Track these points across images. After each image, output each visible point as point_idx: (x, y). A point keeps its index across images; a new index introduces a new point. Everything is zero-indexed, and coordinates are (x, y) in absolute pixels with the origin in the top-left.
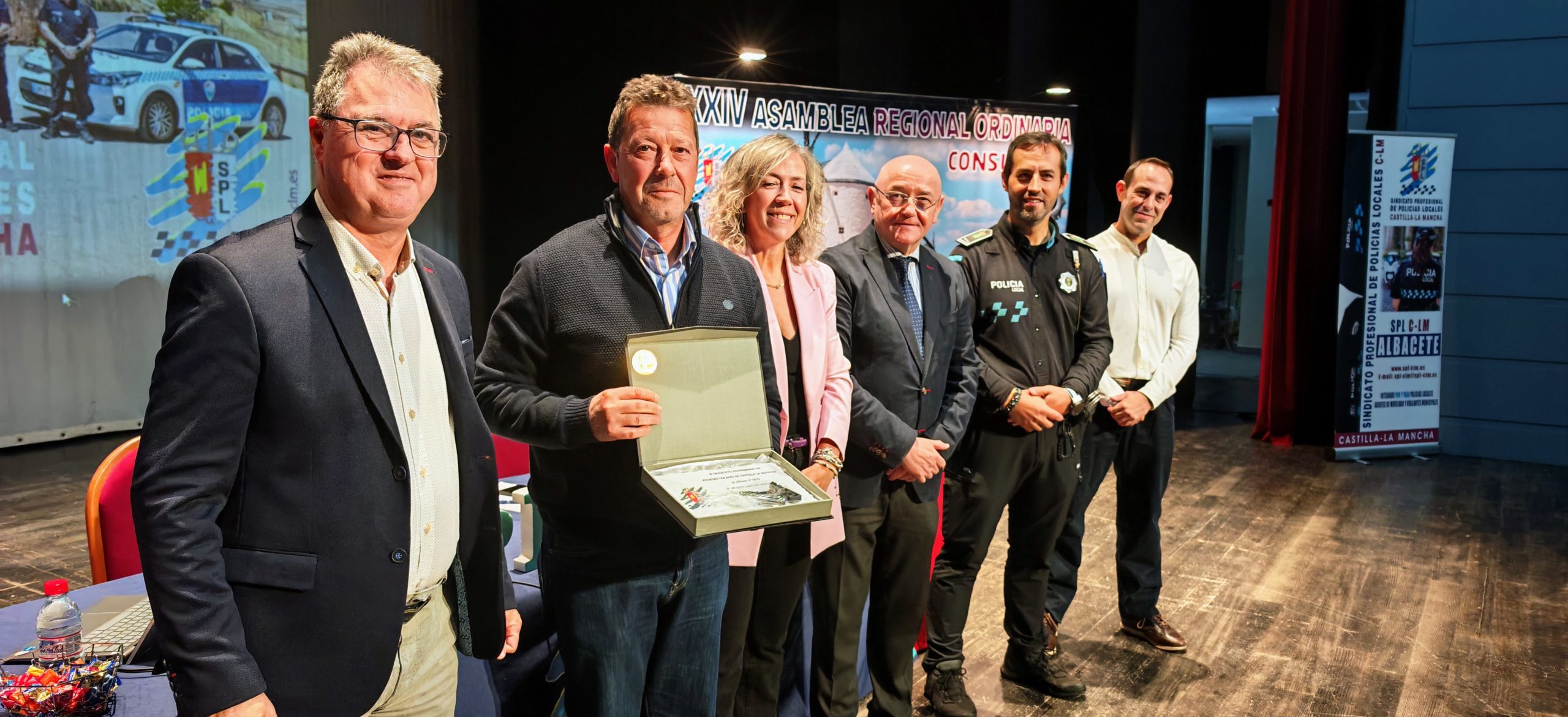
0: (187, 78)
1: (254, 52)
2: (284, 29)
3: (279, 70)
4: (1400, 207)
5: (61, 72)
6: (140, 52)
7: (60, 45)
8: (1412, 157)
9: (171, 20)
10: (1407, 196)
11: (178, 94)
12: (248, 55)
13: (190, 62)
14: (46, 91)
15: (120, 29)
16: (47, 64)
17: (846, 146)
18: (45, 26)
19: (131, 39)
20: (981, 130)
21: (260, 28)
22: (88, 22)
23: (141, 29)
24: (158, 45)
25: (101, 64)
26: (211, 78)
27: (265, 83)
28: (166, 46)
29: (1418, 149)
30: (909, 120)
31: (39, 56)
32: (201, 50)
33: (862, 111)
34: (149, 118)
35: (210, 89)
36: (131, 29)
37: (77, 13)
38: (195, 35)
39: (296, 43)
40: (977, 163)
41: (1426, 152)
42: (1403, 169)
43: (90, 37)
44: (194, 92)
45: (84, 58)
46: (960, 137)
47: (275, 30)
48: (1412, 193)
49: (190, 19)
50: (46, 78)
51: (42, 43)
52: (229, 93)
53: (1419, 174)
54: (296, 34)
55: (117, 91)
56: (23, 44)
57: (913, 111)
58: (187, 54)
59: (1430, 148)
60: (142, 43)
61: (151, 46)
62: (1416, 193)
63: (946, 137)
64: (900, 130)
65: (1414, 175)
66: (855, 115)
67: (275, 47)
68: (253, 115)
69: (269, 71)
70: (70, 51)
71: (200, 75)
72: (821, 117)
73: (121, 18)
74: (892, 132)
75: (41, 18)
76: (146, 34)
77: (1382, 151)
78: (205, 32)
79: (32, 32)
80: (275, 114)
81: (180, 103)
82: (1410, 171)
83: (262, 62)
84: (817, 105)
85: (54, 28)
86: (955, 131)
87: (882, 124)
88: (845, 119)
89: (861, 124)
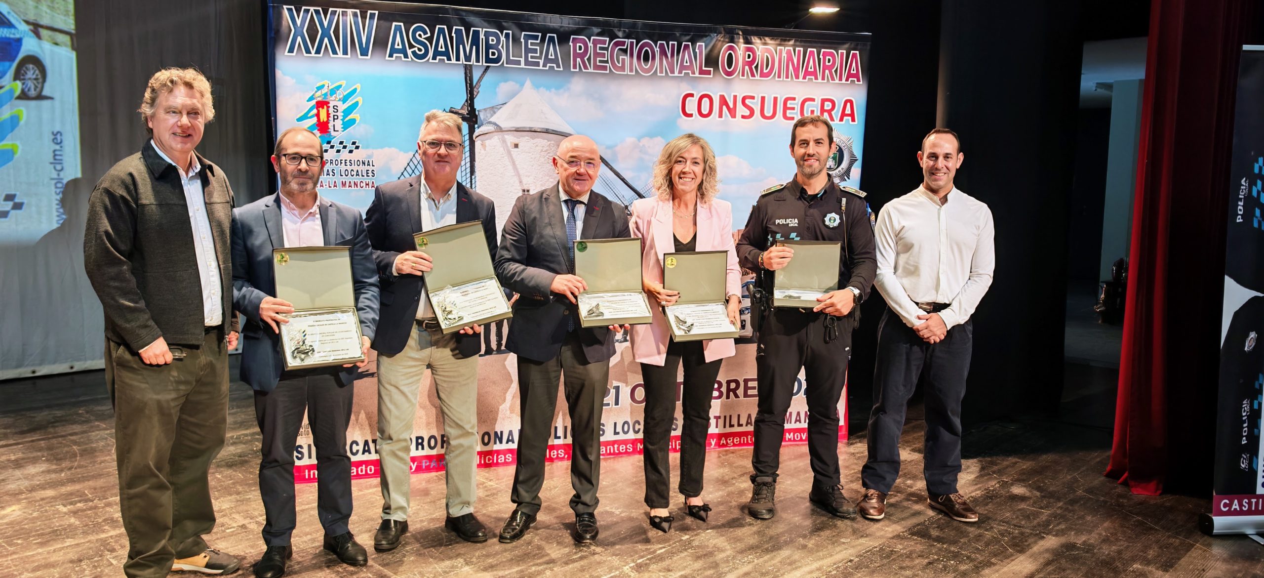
17: (528, 83)
20: (731, 63)
27: (19, 41)
30: (622, 52)
33: (553, 40)
40: (724, 108)
46: (697, 75)
57: (627, 41)
63: (676, 73)
64: (609, 65)
66: (541, 45)
67: (31, 3)
69: (23, 27)
72: (487, 46)
74: (597, 67)
84: (482, 31)
86: (690, 67)
87: (582, 56)
88: (528, 50)
89: (551, 56)
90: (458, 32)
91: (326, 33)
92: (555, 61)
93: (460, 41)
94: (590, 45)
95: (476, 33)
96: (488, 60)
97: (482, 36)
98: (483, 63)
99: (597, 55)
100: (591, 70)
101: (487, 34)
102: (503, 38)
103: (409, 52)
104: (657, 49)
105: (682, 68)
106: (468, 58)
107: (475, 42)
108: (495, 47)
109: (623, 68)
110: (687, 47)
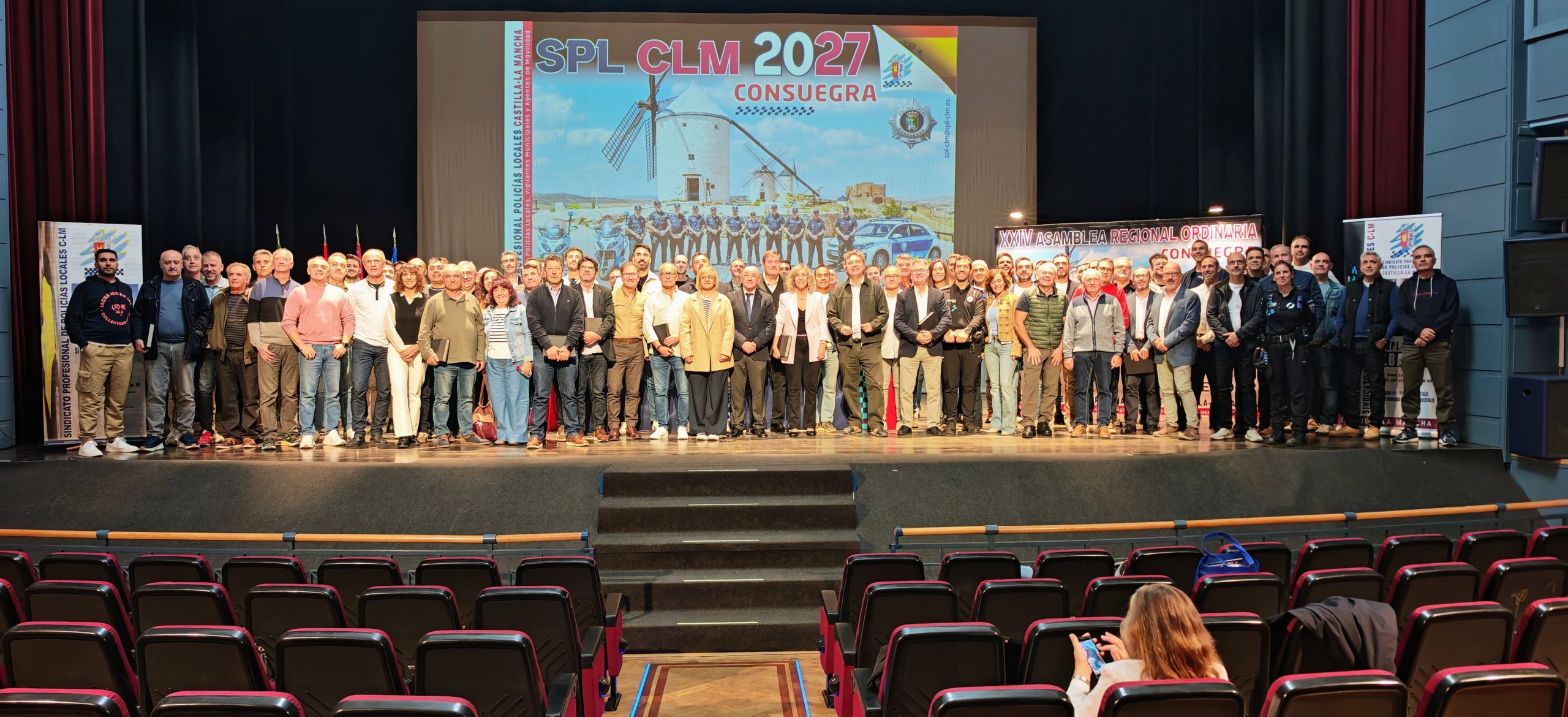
0: (894, 242)
1: (926, 227)
2: (942, 214)
3: (938, 234)
4: (1390, 267)
5: (842, 246)
6: (875, 234)
7: (842, 235)
8: (1400, 233)
9: (888, 219)
10: (1397, 259)
11: (889, 251)
12: (923, 228)
13: (896, 235)
14: (836, 254)
15: (866, 225)
16: (837, 243)
17: (1091, 251)
18: (837, 229)
19: (871, 229)
20: (1186, 235)
21: (929, 216)
22: (854, 224)
23: (875, 225)
24: (882, 230)
25: (858, 241)
26: (904, 241)
27: (931, 240)
28: (885, 229)
29: (1406, 227)
30: (1135, 234)
31: (835, 241)
32: (901, 230)
33: (1102, 232)
34: (876, 261)
35: (904, 246)
36: (870, 225)
37: (850, 222)
38: (898, 223)
39: (948, 220)
40: (1185, 254)
41: (1414, 228)
42: (1392, 241)
43: (854, 230)
44: (897, 248)
45: (852, 239)
46: (1169, 241)
47: (937, 215)
48: (1402, 256)
49: (897, 217)
50: (837, 249)
51: (836, 235)
52: (913, 248)
53: (1408, 244)
54: (949, 216)
55: (864, 251)
56: (829, 237)
57: (1136, 230)
58: (894, 232)
59: (1417, 225)
60: (875, 230)
61: (879, 231)
62: (1405, 256)
63: (1159, 241)
64: (1128, 240)
65: (1403, 244)
66: (1098, 235)
67: (937, 223)
68: (925, 256)
69: (934, 234)
70: (846, 237)
71: (900, 241)
72: (1075, 238)
73: (867, 221)
74: (1122, 242)
75: (836, 226)
76: (877, 226)
77: (1374, 231)
78: (903, 221)
79: (832, 232)
80: (936, 254)
81: (890, 254)
82: (1400, 241)
83: (930, 231)
84: (1073, 232)
85: (841, 229)
86: (1166, 238)
87: (1116, 238)
88: (1092, 238)
89: (1102, 239)
90: (1064, 234)
91: (1014, 239)
92: (1104, 241)
93: (1064, 237)
94: (1119, 233)
95: (1071, 233)
96: (1075, 243)
97: (1073, 234)
98: (1073, 244)
99: (1122, 236)
100: (1119, 243)
101: (1075, 233)
102: (1081, 234)
103: (1044, 243)
104: (1150, 232)
105: (1162, 238)
106: (1067, 243)
107: (1070, 236)
108: (1078, 238)
109: (1134, 241)
110: (1164, 229)
